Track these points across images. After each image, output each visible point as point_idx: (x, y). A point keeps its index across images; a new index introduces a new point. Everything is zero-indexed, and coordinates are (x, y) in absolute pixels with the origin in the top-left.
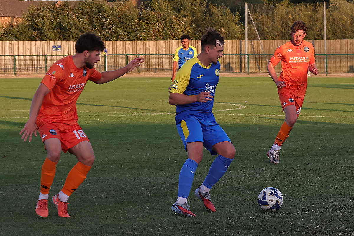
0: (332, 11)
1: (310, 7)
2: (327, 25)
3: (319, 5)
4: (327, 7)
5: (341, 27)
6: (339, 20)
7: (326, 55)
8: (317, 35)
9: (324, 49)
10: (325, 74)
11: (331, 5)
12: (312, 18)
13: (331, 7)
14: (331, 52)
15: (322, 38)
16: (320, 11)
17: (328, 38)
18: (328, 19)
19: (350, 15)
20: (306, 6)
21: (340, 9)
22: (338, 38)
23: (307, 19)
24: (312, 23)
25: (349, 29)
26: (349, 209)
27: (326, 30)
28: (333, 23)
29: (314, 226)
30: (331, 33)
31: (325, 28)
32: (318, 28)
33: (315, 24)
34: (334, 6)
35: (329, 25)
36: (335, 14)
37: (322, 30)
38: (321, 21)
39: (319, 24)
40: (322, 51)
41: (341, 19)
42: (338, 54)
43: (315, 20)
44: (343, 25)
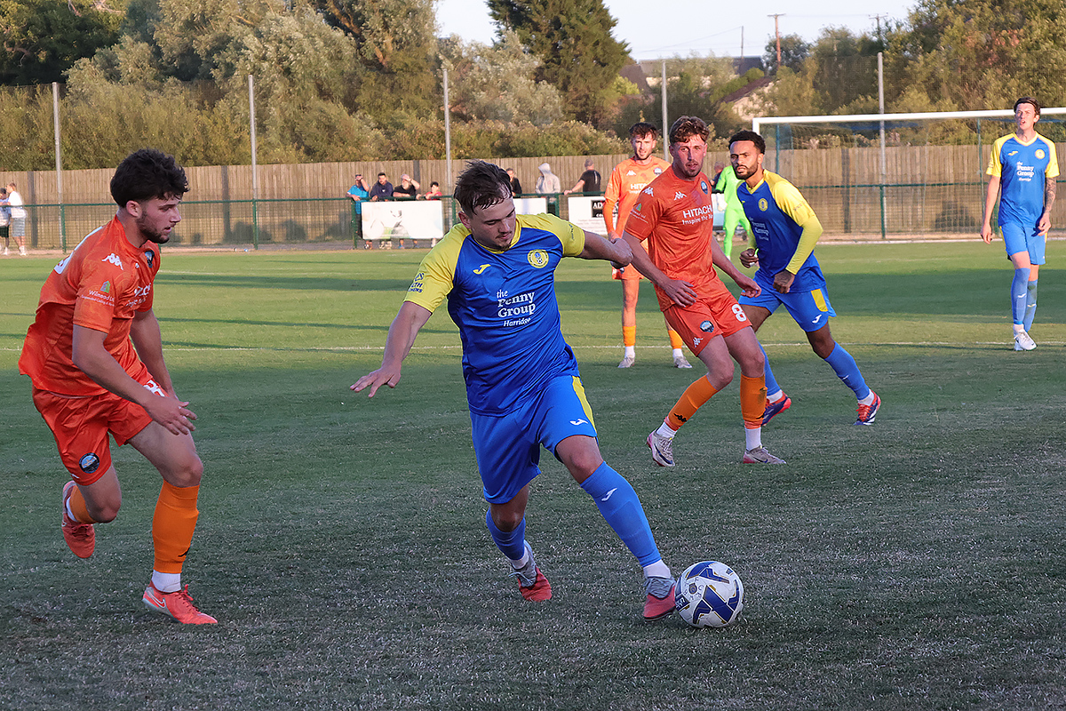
0: (72, 103)
1: (22, 94)
2: (62, 137)
3: (42, 91)
4: (62, 94)
5: (95, 139)
6: (89, 124)
7: (62, 206)
8: (40, 161)
9: (56, 194)
10: (61, 251)
11: (70, 90)
12: (27, 121)
13: (72, 95)
14: (74, 199)
15: (53, 166)
16: (44, 104)
17: (66, 167)
18: (64, 123)
19: (115, 113)
20: (12, 93)
21: (93, 100)
22: (88, 165)
23: (14, 124)
24: (28, 131)
25: (113, 144)
26: (118, 562)
27: (61, 147)
28: (76, 133)
29: (37, 605)
30: (71, 156)
31: (57, 143)
32: (40, 144)
33: (34, 136)
34: (77, 92)
35: (66, 137)
36: (82, 110)
37: (51, 148)
38: (48, 126)
39: (43, 134)
40: (52, 197)
41: (96, 122)
42: (89, 202)
43: (33, 125)
44: (100, 136)
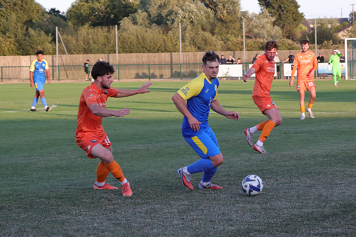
0: (122, 32)
1: (105, 29)
2: (118, 43)
3: (112, 28)
4: (118, 29)
5: (129, 44)
6: (127, 39)
7: (118, 65)
8: (111, 51)
9: (116, 61)
10: (118, 80)
11: (121, 27)
12: (107, 38)
13: (122, 29)
14: (122, 63)
15: (115, 52)
16: (113, 32)
17: (119, 53)
18: (119, 38)
19: (136, 35)
20: (102, 28)
21: (128, 31)
22: (127, 52)
23: (103, 39)
24: (107, 41)
25: (135, 45)
26: (136, 181)
27: (118, 46)
28: (123, 42)
29: (109, 195)
30: (121, 49)
31: (117, 45)
32: (111, 45)
33: (109, 42)
34: (123, 28)
35: (120, 43)
36: (124, 34)
37: (115, 46)
38: (114, 39)
39: (112, 42)
40: (115, 62)
41: (129, 38)
42: (127, 64)
43: (109, 39)
44: (131, 42)
